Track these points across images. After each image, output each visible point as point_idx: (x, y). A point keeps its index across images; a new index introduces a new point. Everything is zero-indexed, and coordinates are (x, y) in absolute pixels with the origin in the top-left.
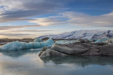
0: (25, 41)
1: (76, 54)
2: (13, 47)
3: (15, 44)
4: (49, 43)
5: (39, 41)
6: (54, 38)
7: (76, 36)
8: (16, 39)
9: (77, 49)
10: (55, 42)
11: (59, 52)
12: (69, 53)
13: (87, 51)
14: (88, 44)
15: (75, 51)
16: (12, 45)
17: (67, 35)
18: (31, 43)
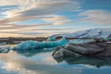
0: (38, 40)
1: (90, 54)
2: (26, 46)
3: (29, 43)
4: (62, 42)
5: (53, 41)
6: (68, 37)
7: (91, 35)
8: (29, 38)
9: (91, 49)
10: (68, 42)
11: (73, 51)
12: (83, 53)
13: (102, 51)
14: (104, 44)
15: (90, 51)
16: (26, 44)
17: (81, 34)
18: (44, 42)
